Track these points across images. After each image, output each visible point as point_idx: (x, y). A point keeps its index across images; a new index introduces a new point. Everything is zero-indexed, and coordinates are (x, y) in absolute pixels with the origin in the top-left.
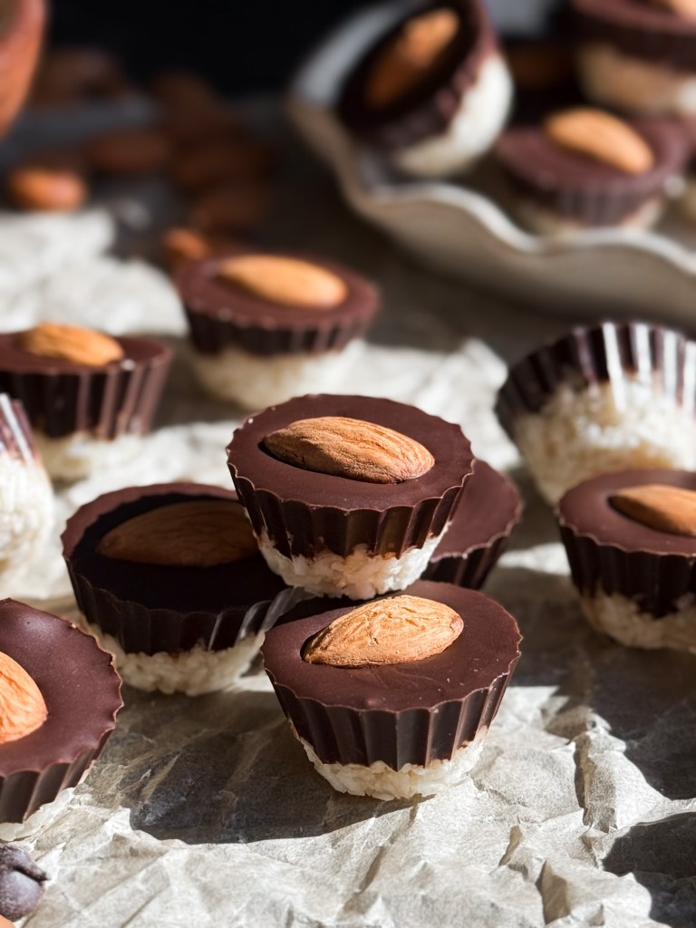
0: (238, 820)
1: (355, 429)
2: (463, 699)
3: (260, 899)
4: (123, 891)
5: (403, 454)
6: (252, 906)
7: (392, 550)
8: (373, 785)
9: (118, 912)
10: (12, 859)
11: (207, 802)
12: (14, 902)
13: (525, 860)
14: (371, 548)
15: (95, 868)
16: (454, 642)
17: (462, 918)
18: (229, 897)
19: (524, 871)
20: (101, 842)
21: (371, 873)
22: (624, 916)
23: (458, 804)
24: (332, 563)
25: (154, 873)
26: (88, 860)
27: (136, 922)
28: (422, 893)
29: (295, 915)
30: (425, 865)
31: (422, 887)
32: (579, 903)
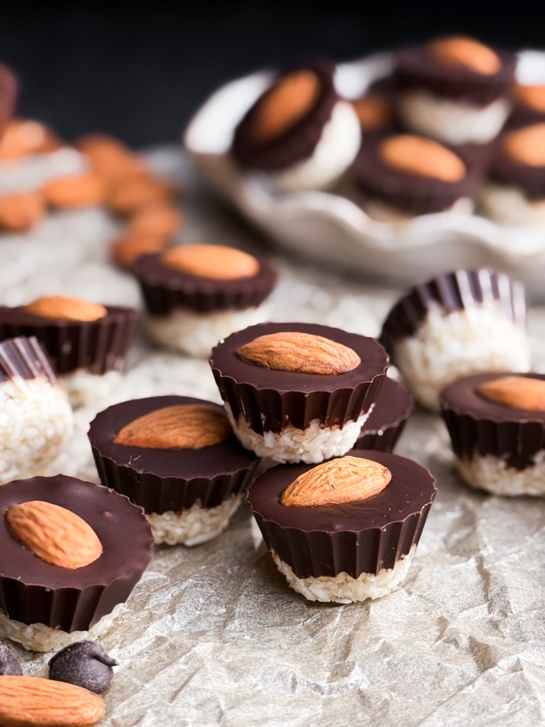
0: (240, 624)
1: (304, 339)
2: (404, 521)
3: (271, 671)
4: (172, 670)
5: (340, 355)
6: (266, 677)
7: (337, 423)
8: (337, 592)
9: (170, 685)
10: (91, 650)
11: (216, 614)
12: (94, 681)
13: (454, 635)
14: (322, 422)
15: (144, 660)
16: (387, 486)
17: (418, 675)
18: (248, 671)
19: (456, 643)
20: (146, 642)
21: (347, 651)
22: (534, 665)
23: (397, 604)
24: (293, 436)
25: (190, 658)
26: (139, 654)
27: (186, 689)
28: (387, 660)
29: (298, 680)
30: (384, 642)
31: (386, 656)
32: (501, 657)
